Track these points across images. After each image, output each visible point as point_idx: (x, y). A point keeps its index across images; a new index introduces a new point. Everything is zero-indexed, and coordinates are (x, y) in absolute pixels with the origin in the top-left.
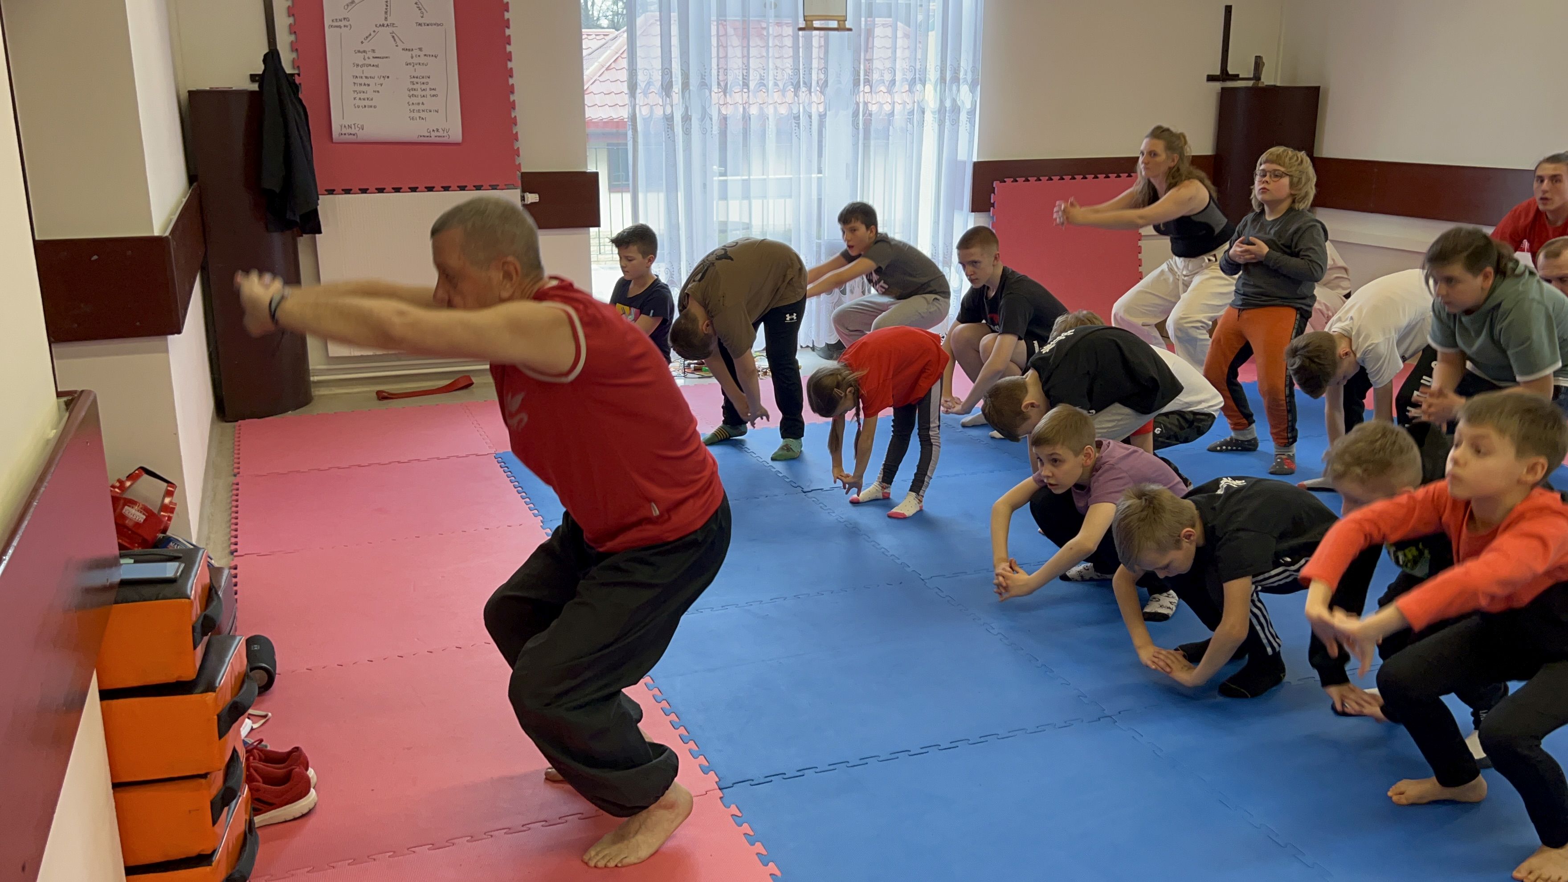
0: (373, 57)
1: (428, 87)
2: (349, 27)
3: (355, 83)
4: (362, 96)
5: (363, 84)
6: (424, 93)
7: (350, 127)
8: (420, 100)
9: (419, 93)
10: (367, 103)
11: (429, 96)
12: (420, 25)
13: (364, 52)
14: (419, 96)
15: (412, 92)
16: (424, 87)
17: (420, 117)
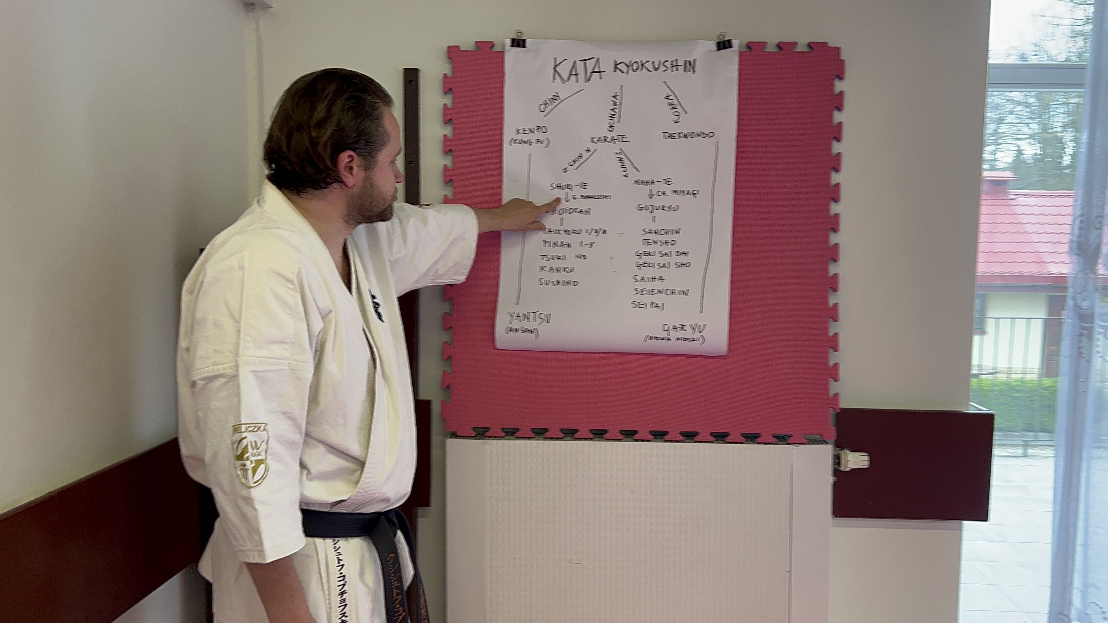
0: (583, 197)
1: (673, 249)
2: (545, 143)
3: (546, 242)
4: (556, 264)
5: (559, 244)
6: (665, 260)
7: (526, 317)
8: (656, 272)
9: (657, 259)
10: (562, 276)
11: (673, 265)
12: (671, 136)
13: (568, 186)
14: (656, 266)
15: (644, 259)
16: (666, 249)
17: (652, 303)
